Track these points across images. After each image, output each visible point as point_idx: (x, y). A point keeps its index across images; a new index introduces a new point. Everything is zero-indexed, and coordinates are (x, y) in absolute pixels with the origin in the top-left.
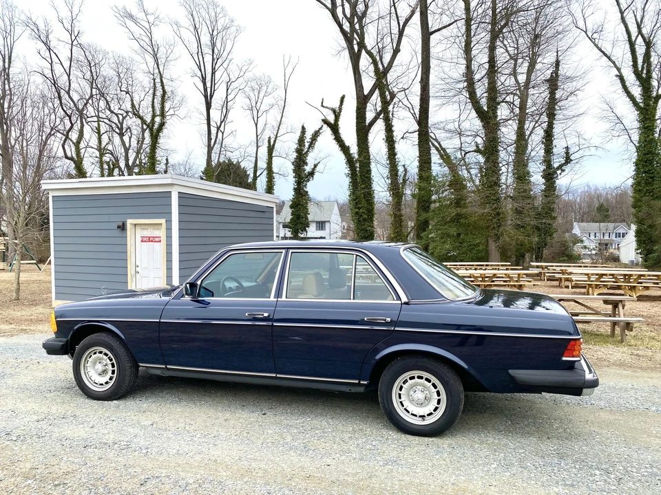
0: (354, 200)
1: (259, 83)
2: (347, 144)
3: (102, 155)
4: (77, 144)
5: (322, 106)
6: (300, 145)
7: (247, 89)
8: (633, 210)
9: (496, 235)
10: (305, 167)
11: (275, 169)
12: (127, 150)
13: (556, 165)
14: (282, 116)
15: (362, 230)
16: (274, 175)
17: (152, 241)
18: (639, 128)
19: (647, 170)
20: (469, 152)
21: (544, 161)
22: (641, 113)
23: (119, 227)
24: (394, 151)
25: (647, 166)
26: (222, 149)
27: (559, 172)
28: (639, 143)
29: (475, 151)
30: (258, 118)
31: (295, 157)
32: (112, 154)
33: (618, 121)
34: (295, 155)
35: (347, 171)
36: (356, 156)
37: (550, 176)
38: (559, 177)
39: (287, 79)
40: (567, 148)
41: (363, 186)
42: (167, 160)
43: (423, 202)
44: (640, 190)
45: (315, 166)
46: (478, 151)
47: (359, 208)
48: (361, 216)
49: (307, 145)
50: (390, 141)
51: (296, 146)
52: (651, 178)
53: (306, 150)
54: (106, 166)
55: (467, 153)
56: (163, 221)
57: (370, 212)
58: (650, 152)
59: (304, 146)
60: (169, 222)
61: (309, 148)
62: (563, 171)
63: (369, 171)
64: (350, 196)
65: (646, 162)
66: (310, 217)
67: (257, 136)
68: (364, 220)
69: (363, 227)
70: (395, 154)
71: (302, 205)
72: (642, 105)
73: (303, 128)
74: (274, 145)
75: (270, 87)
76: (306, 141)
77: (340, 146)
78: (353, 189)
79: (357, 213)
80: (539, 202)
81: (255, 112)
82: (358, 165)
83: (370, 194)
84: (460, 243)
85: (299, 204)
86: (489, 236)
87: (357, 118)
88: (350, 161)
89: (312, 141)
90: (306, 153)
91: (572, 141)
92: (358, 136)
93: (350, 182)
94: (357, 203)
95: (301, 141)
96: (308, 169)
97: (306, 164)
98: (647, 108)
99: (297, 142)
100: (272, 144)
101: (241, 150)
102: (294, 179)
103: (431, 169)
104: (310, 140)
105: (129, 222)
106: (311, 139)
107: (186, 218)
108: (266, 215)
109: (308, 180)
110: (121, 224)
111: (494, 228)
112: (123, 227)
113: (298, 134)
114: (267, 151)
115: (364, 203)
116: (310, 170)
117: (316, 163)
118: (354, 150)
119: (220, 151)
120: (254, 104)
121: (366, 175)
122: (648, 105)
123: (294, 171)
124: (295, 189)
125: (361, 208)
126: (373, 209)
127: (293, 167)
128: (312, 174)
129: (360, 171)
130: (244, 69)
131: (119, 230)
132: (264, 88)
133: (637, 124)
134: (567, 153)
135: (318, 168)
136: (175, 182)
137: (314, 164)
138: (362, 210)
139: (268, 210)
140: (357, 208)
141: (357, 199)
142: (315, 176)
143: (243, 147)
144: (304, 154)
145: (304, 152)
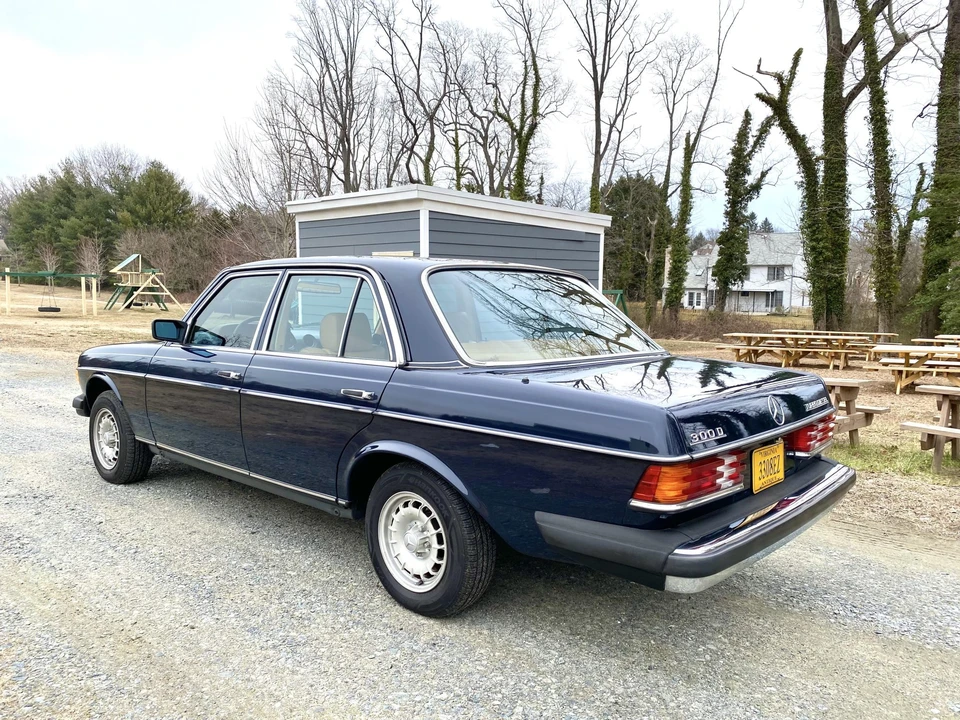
0: (810, 226)
1: (679, 49)
2: (801, 132)
3: (460, 175)
4: (426, 163)
5: (759, 71)
6: (740, 143)
7: (660, 61)
10: (747, 177)
11: (694, 182)
12: (491, 167)
14: (711, 98)
16: (692, 191)
24: (884, 138)
26: (619, 157)
30: (674, 104)
31: (730, 161)
32: (473, 174)
34: (730, 158)
35: (799, 178)
36: (819, 152)
39: (722, 37)
41: (828, 203)
42: (542, 178)
43: (939, 226)
45: (764, 175)
47: (818, 240)
48: (821, 253)
49: (751, 141)
50: (877, 121)
51: (732, 145)
53: (749, 150)
56: (410, 254)
57: (840, 247)
59: (747, 143)
60: (417, 254)
61: (754, 146)
63: (843, 177)
64: (802, 220)
66: (750, 259)
67: (672, 133)
68: (826, 260)
69: (824, 272)
70: (886, 144)
71: (737, 239)
73: (747, 114)
74: (694, 144)
75: (697, 53)
76: (750, 135)
77: (788, 136)
78: (809, 208)
79: (814, 248)
81: (671, 96)
82: (821, 167)
83: (843, 217)
85: (733, 237)
87: (826, 87)
88: (806, 161)
89: (761, 134)
90: (750, 155)
92: (825, 116)
93: (805, 197)
94: (814, 232)
95: (742, 136)
96: (750, 180)
97: (748, 172)
99: (735, 137)
100: (691, 143)
101: (646, 156)
102: (727, 198)
104: (757, 133)
106: (758, 130)
108: (586, 246)
109: (751, 198)
113: (738, 124)
114: (683, 155)
115: (827, 232)
116: (755, 182)
117: (766, 169)
118: (816, 142)
119: (615, 160)
120: (669, 84)
121: (837, 184)
123: (727, 184)
124: (727, 213)
125: (821, 240)
126: (845, 242)
127: (725, 178)
128: (757, 187)
129: (825, 177)
130: (655, 31)
132: (687, 57)
135: (767, 178)
136: (423, 196)
137: (762, 172)
138: (821, 244)
139: (590, 238)
140: (814, 240)
141: (814, 225)
142: (761, 191)
143: (651, 151)
144: (746, 156)
145: (746, 153)
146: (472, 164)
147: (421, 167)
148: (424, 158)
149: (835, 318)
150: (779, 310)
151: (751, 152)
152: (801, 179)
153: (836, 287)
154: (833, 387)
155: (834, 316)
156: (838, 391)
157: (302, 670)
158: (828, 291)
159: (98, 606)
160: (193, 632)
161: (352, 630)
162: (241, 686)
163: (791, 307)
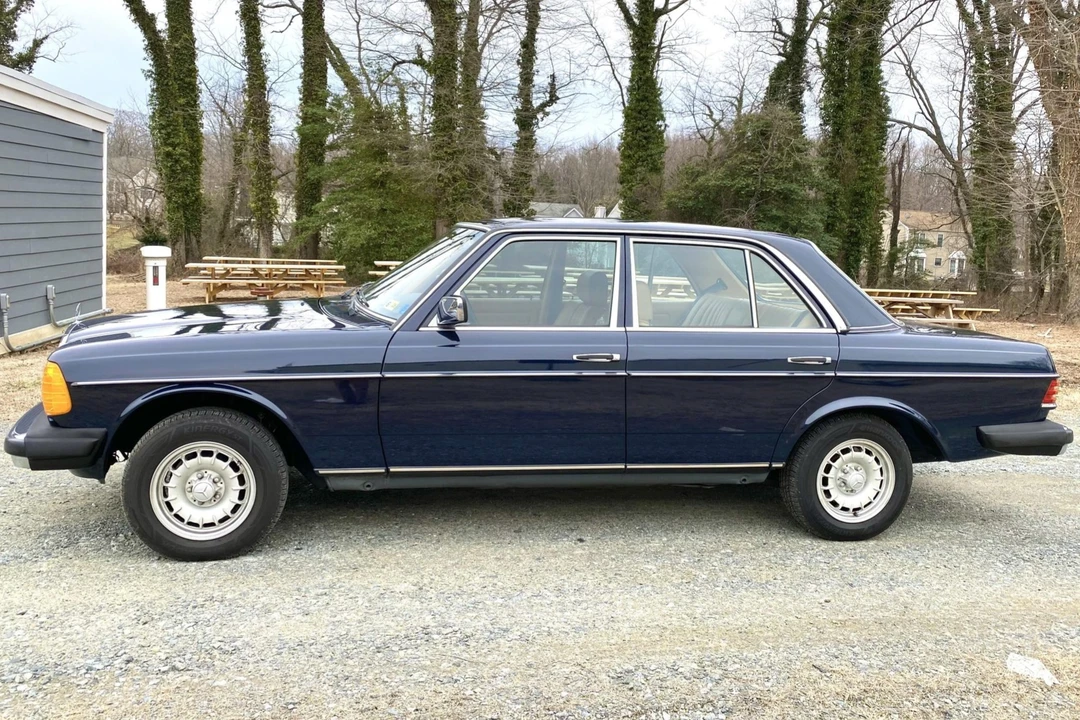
0: (164, 127)
8: (619, 186)
9: (450, 216)
10: (11, 43)
13: (536, 103)
15: (178, 190)
18: (632, 58)
19: (641, 125)
20: (404, 62)
21: (520, 95)
22: (636, 34)
24: (258, 39)
25: (641, 119)
27: (540, 116)
28: (631, 81)
29: (415, 62)
33: (597, 41)
35: (147, 65)
37: (526, 120)
38: (540, 124)
40: (553, 77)
41: (182, 101)
43: (311, 144)
44: (629, 156)
45: (37, 43)
46: (420, 62)
47: (174, 146)
48: (177, 161)
50: (251, 19)
52: (645, 138)
55: (399, 63)
57: (195, 154)
58: (645, 98)
61: (19, 3)
62: (547, 114)
63: (193, 72)
64: (152, 118)
65: (640, 113)
68: (184, 170)
69: (183, 184)
70: (260, 47)
72: (636, 21)
78: (161, 104)
79: (168, 155)
80: (508, 163)
82: (170, 56)
83: (195, 119)
84: (388, 226)
86: (435, 217)
88: (154, 45)
90: (14, 12)
91: (562, 68)
93: (154, 91)
94: (168, 134)
97: (14, 37)
98: (644, 27)
103: (326, 84)
111: (447, 202)
115: (183, 137)
116: (25, 52)
117: (39, 36)
121: (188, 80)
122: (646, 23)
125: (178, 144)
126: (199, 150)
128: (28, 60)
129: (174, 68)
133: (629, 52)
134: (552, 85)
135: (43, 49)
137: (35, 40)
138: (179, 150)
139: (95, 137)
140: (169, 145)
141: (169, 125)
142: (34, 66)
144: (8, 14)
145: (7, 10)
149: (194, 241)
151: (17, 8)
152: (151, 68)
153: (194, 202)
155: (192, 237)
158: (185, 207)
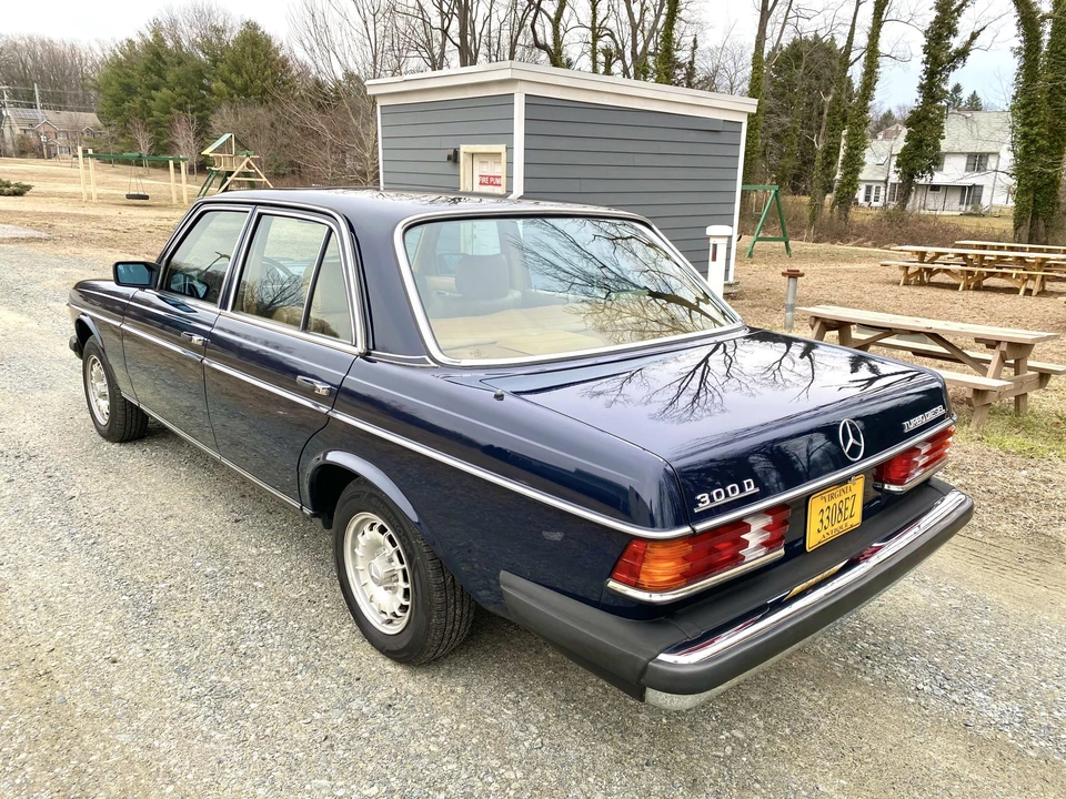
0: (1023, 106)
3: (596, 37)
4: (556, 22)
10: (952, 40)
11: (883, 47)
12: (634, 27)
16: (879, 59)
17: (492, 184)
23: (449, 158)
26: (791, 14)
31: (933, 19)
32: (612, 36)
34: (934, 14)
35: (1017, 42)
42: (695, 41)
45: (974, 36)
47: (1031, 125)
48: (1033, 141)
53: (959, 3)
54: (601, 58)
56: (501, 148)
60: (510, 149)
64: (1014, 98)
66: (944, 145)
68: (1040, 150)
71: (931, 120)
78: (1025, 83)
79: (1025, 135)
82: (1047, 28)
85: (926, 118)
88: (1028, 19)
90: (959, 10)
93: (1021, 68)
94: (1028, 113)
96: (956, 43)
97: (955, 33)
101: (827, 12)
102: (923, 67)
105: (464, 149)
107: (538, 143)
108: (722, 138)
109: (954, 67)
110: (451, 152)
112: (454, 158)
114: (872, 11)
115: (1045, 114)
116: (962, 46)
117: (978, 28)
119: (786, 18)
123: (926, 49)
124: (921, 87)
125: (1036, 124)
127: (924, 41)
128: (963, 54)
129: (1051, 41)
131: (450, 164)
135: (978, 41)
136: (517, 76)
137: (973, 33)
138: (1036, 130)
139: (729, 127)
140: (1027, 125)
141: (1029, 104)
142: (969, 59)
143: (831, 6)
144: (954, 12)
145: (953, 8)
146: (611, 24)
147: (549, 29)
148: (553, 17)
149: (1042, 224)
150: (976, 209)
151: (961, 6)
152: (1020, 44)
153: (1048, 185)
154: (999, 342)
155: (1040, 221)
156: (1004, 347)
157: (218, 736)
158: (1037, 190)
159: (21, 622)
160: (113, 668)
161: (299, 677)
162: (139, 754)
163: (992, 206)
